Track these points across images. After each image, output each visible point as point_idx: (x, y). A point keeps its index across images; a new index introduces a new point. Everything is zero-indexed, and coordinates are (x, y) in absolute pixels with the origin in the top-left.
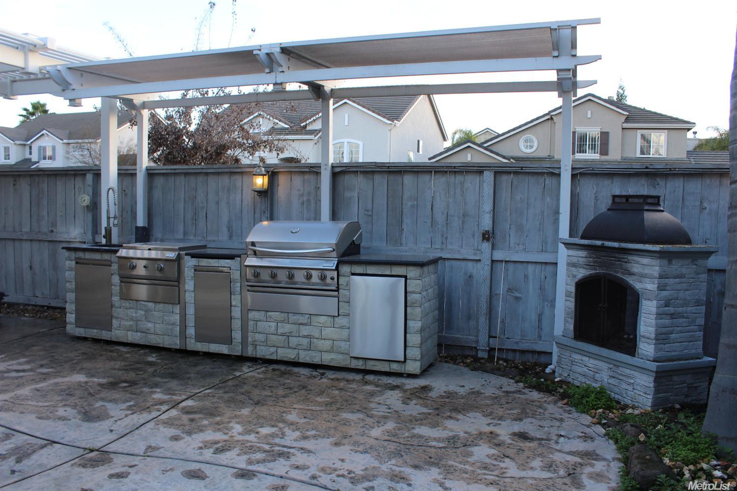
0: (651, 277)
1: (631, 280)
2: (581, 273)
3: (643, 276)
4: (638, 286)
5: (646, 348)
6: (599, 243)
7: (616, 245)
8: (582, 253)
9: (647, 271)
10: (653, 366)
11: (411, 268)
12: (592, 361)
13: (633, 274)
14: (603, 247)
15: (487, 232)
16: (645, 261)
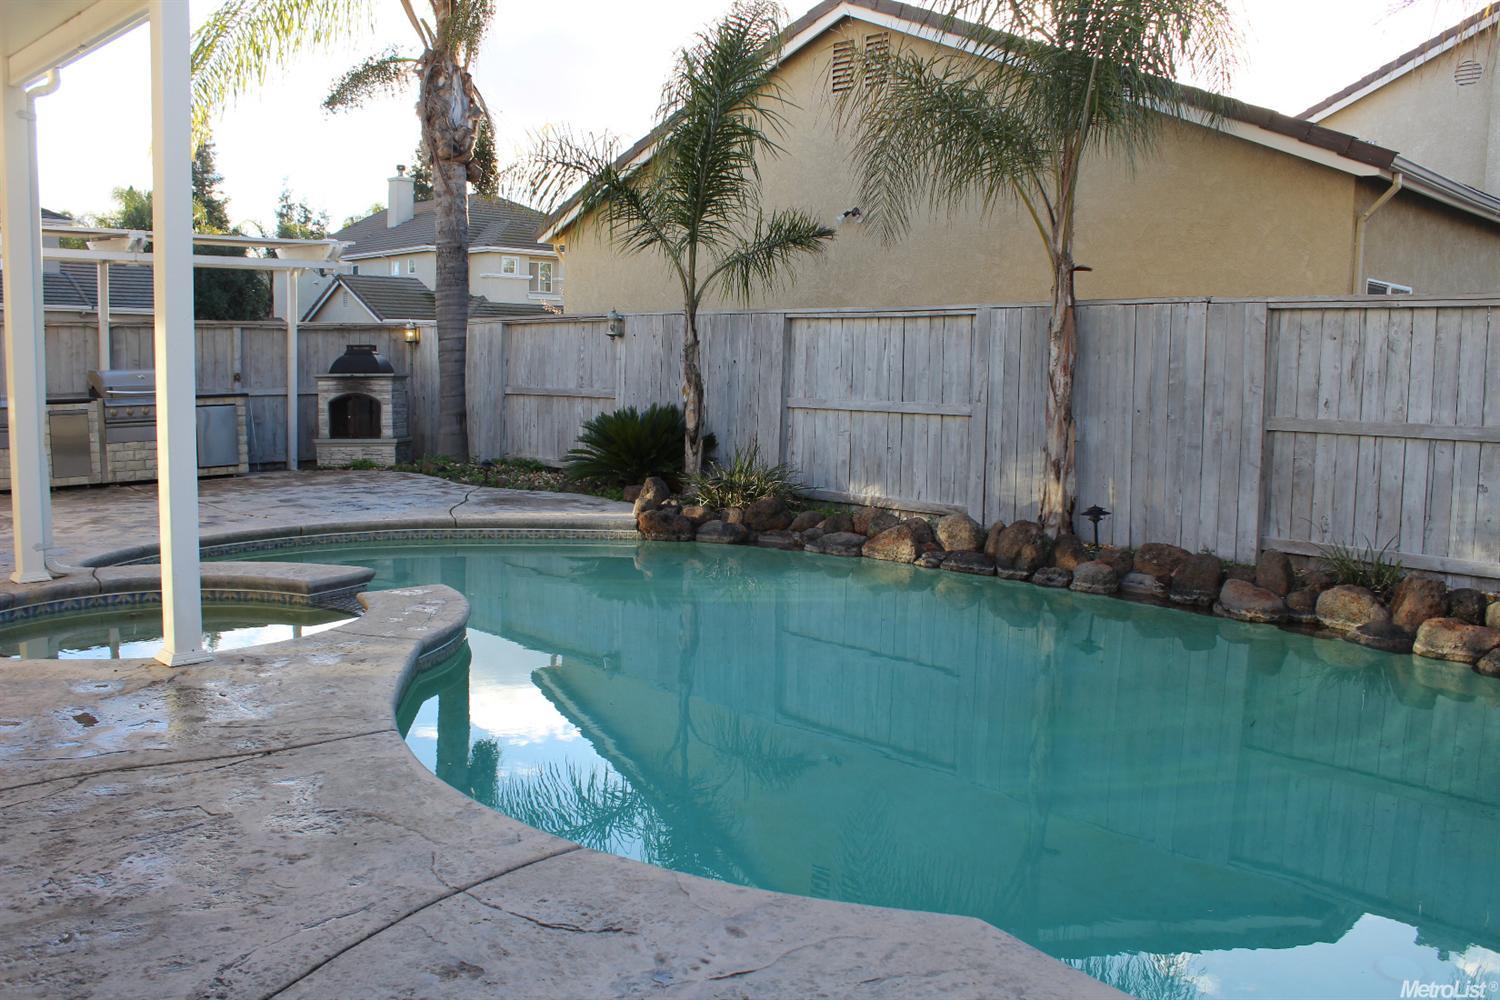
0: (387, 392)
1: (373, 395)
2: (333, 396)
3: (382, 391)
4: (378, 398)
5: (387, 433)
6: (348, 375)
7: (362, 375)
8: (334, 383)
9: (385, 388)
10: (395, 441)
11: (238, 399)
12: (348, 449)
13: (375, 391)
14: (351, 378)
15: (238, 374)
16: (383, 382)
